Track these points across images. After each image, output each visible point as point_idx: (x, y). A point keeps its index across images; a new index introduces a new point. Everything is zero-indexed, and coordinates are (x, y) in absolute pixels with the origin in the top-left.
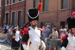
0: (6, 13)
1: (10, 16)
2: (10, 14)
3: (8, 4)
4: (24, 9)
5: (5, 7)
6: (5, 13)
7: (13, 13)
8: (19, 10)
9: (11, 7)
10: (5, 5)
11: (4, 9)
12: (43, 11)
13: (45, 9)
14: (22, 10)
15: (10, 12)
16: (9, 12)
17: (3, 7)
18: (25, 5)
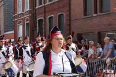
0: (38, 19)
1: (45, 25)
2: (45, 21)
3: (40, 4)
4: (67, 10)
5: (36, 9)
6: (36, 19)
7: (50, 18)
8: (59, 12)
9: (47, 10)
10: (36, 7)
11: (36, 13)
12: (101, 12)
13: (105, 8)
14: (64, 13)
15: (45, 17)
16: (43, 18)
17: (33, 9)
18: (70, 4)
